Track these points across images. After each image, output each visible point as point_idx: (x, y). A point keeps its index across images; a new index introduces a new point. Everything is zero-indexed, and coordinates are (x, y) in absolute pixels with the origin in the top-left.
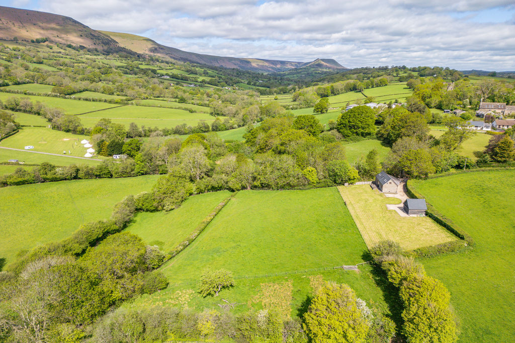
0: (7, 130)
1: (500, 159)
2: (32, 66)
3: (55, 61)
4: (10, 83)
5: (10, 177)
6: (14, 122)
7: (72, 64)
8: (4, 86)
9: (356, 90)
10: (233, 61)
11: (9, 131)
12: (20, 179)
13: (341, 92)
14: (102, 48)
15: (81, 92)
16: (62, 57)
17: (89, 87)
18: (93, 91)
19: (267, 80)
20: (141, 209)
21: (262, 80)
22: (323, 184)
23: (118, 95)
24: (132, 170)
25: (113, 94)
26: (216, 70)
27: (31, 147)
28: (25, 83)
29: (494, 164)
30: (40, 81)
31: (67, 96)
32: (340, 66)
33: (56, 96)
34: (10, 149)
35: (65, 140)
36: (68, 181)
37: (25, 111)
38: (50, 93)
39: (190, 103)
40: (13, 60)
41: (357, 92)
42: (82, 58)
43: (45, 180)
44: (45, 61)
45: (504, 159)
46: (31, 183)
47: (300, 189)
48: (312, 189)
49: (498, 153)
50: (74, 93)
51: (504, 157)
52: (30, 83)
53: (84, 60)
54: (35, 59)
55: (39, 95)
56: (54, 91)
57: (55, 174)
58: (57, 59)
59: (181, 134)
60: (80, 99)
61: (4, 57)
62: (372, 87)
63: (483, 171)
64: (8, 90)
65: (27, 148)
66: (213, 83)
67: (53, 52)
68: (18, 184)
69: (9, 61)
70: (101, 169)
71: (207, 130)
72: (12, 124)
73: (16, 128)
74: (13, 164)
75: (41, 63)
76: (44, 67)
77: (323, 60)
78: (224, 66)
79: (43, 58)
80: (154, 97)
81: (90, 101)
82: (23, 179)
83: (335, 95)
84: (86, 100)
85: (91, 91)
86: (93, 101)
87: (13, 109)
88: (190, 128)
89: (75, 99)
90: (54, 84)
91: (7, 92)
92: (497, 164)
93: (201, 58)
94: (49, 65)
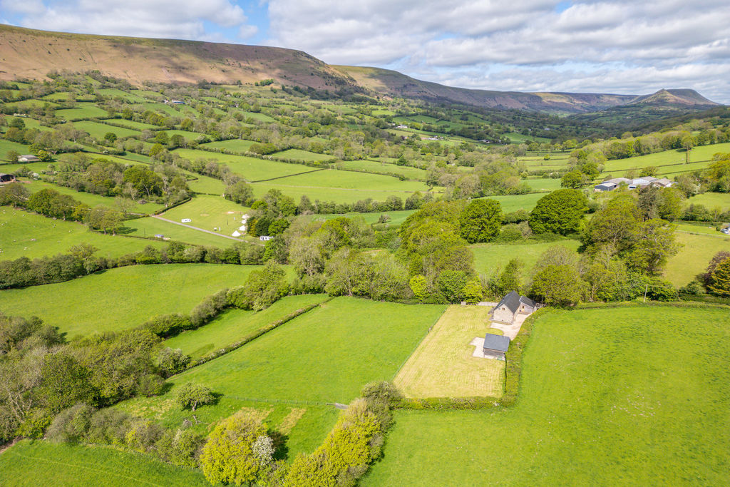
0: (178, 198)
1: (716, 291)
2: (247, 116)
3: (274, 109)
4: (212, 139)
5: (140, 254)
6: (188, 189)
7: (292, 112)
8: (205, 142)
9: (681, 147)
10: (520, 98)
11: (179, 199)
12: (147, 258)
13: (652, 150)
14: (334, 89)
15: (284, 150)
16: (284, 104)
17: (296, 144)
18: (301, 149)
19: (558, 126)
20: (233, 306)
21: (549, 127)
22: (431, 300)
23: (328, 154)
24: (261, 257)
25: (322, 152)
26: (482, 113)
27: (188, 220)
28: (228, 139)
29: (709, 297)
30: (244, 136)
31: (264, 156)
32: (704, 99)
33: (253, 156)
34: (168, 221)
35: (230, 213)
36: (194, 264)
37: (210, 175)
38: (247, 152)
39: (411, 166)
40: (229, 109)
41: (679, 151)
42: (306, 103)
43: (172, 261)
44: (263, 109)
45: (723, 291)
46: (158, 263)
47: (403, 303)
48: (417, 305)
49: (716, 282)
50: (275, 151)
51: (722, 288)
52: (234, 138)
53: (308, 107)
54: (252, 107)
55: (236, 154)
56: (252, 150)
57: (182, 255)
58: (278, 106)
59: (363, 212)
60: (277, 160)
61: (222, 106)
62: (712, 143)
63: (678, 306)
64: (206, 148)
65: (183, 221)
66: (465, 134)
67: (276, 98)
68: (146, 263)
69: (225, 111)
70: (227, 253)
71: (397, 207)
72: (185, 192)
73: (187, 196)
74: (158, 239)
75: (258, 112)
76: (260, 117)
77: (672, 92)
78: (504, 105)
79: (262, 106)
80: (372, 157)
81: (287, 162)
82: (151, 258)
83: (643, 155)
84: (284, 161)
85: (297, 148)
86: (291, 162)
87: (200, 172)
88: (376, 204)
89: (272, 159)
90: (259, 139)
91: (206, 150)
92: (713, 298)
93: (470, 95)
94: (267, 114)
